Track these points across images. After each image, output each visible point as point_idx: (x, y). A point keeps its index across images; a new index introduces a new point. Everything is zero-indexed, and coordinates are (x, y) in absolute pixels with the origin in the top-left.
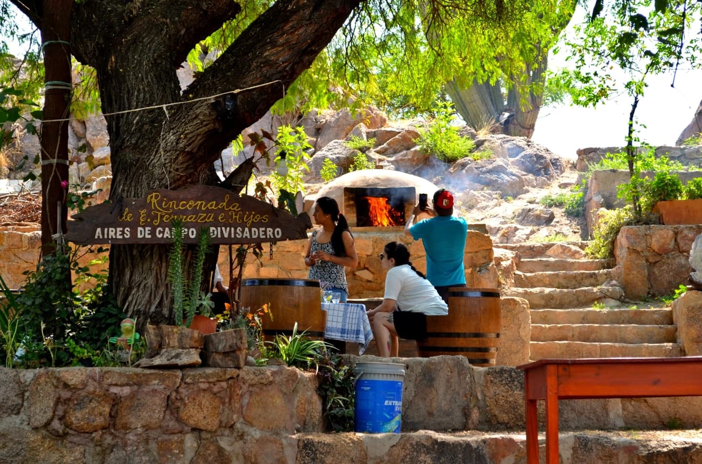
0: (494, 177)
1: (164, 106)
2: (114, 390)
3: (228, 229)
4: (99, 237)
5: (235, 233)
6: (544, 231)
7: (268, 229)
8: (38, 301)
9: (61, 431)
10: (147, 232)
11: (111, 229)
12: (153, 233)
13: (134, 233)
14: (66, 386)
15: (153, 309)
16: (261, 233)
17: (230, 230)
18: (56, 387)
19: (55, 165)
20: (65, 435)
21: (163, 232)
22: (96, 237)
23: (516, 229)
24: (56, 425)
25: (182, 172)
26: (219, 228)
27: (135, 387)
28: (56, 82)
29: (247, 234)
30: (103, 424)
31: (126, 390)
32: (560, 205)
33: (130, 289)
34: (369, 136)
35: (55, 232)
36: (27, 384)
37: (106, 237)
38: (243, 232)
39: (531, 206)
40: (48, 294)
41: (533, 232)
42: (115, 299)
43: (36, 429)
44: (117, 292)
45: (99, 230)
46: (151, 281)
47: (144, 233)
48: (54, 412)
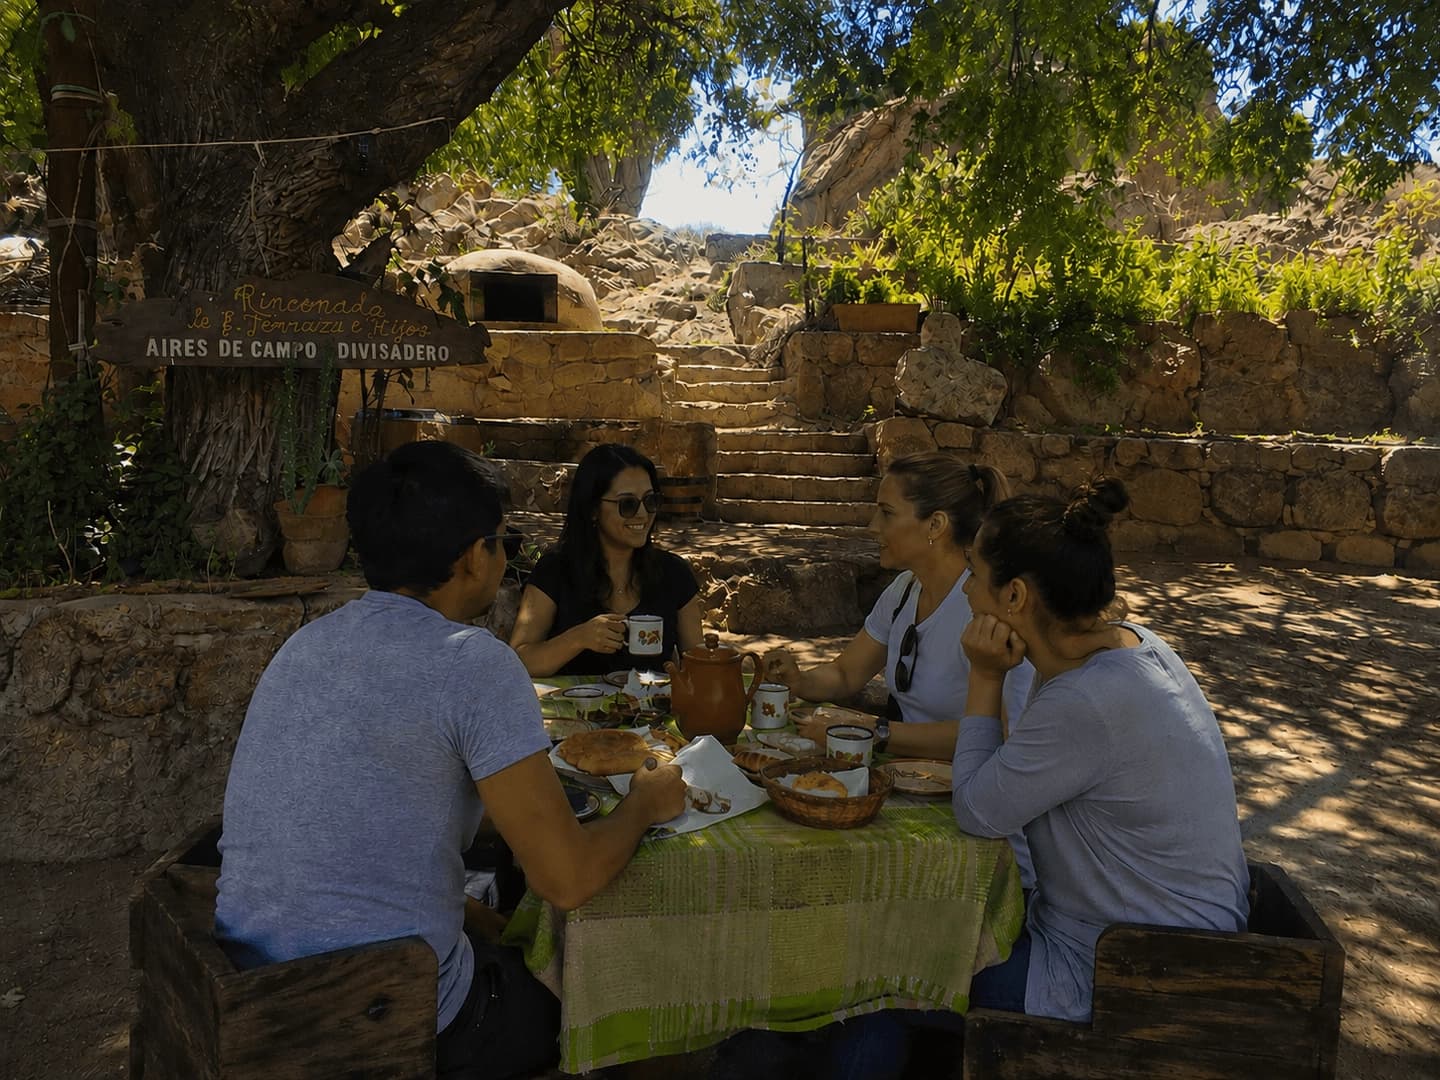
0: (622, 261)
1: (256, 143)
2: (182, 641)
3: (367, 345)
4: (152, 353)
5: (379, 352)
6: (687, 327)
7: (428, 347)
8: (44, 458)
9: (85, 718)
10: (236, 348)
11: (172, 341)
12: (245, 349)
13: (213, 347)
14: (93, 637)
15: (241, 469)
16: (419, 352)
17: (370, 349)
18: (74, 640)
19: (71, 228)
20: (92, 722)
21: (262, 349)
22: (148, 354)
23: (656, 324)
24: (75, 705)
25: (284, 250)
26: (354, 345)
27: (222, 637)
28: (71, 87)
29: (396, 354)
30: (166, 700)
31: (205, 641)
32: (700, 297)
33: (203, 435)
34: (479, 207)
35: (75, 341)
36: (18, 635)
37: (165, 354)
38: (390, 350)
39: (668, 299)
40: (61, 445)
41: (673, 330)
42: (177, 451)
43: (38, 715)
44: (182, 440)
45: (152, 342)
46: (237, 425)
47: (228, 348)
48: (71, 683)
